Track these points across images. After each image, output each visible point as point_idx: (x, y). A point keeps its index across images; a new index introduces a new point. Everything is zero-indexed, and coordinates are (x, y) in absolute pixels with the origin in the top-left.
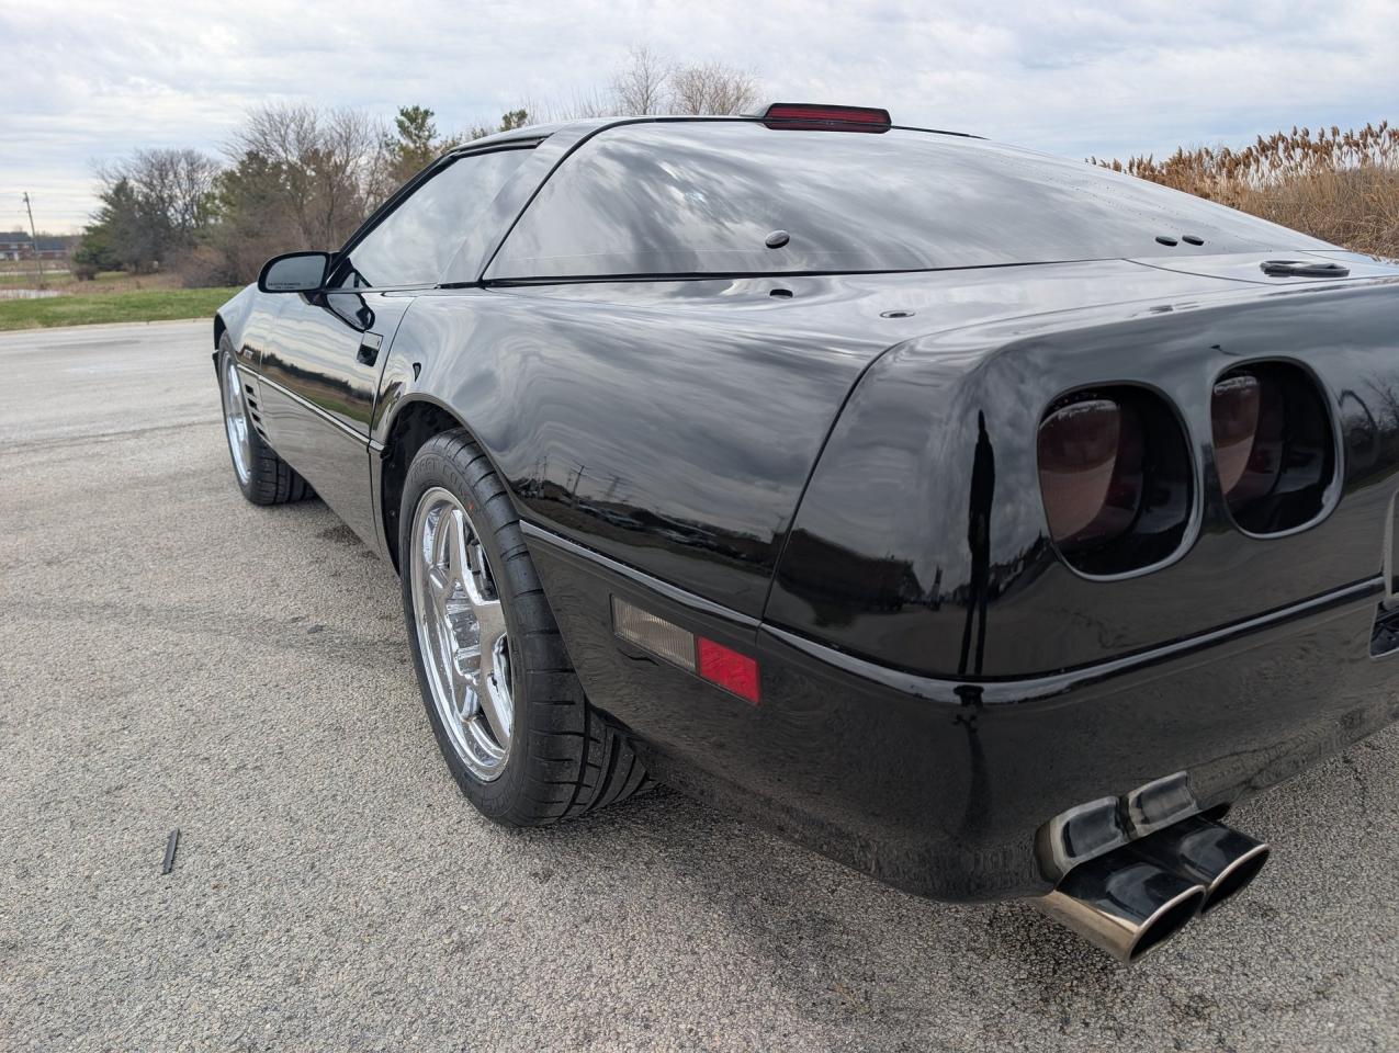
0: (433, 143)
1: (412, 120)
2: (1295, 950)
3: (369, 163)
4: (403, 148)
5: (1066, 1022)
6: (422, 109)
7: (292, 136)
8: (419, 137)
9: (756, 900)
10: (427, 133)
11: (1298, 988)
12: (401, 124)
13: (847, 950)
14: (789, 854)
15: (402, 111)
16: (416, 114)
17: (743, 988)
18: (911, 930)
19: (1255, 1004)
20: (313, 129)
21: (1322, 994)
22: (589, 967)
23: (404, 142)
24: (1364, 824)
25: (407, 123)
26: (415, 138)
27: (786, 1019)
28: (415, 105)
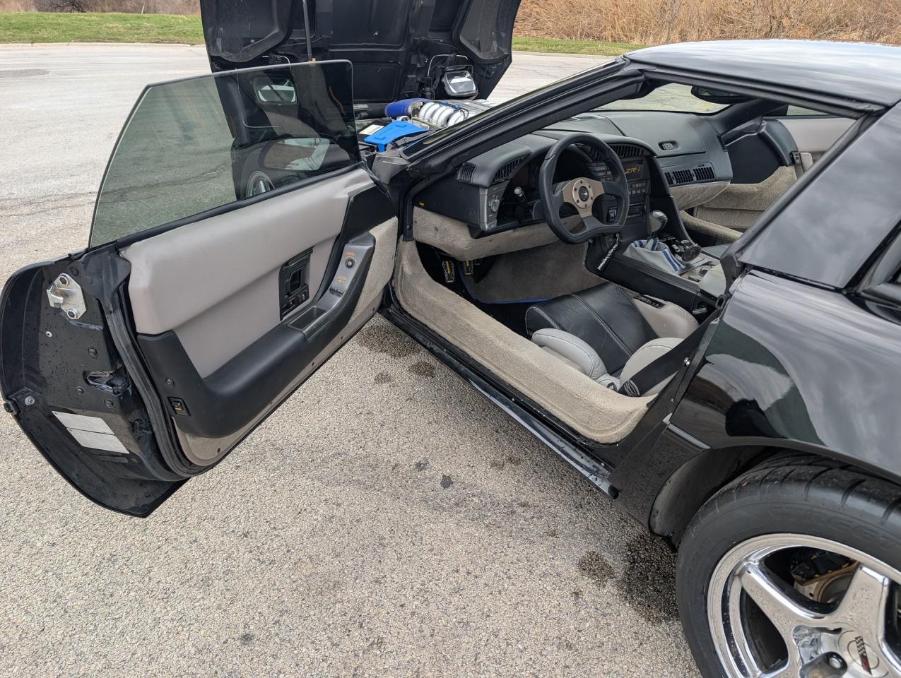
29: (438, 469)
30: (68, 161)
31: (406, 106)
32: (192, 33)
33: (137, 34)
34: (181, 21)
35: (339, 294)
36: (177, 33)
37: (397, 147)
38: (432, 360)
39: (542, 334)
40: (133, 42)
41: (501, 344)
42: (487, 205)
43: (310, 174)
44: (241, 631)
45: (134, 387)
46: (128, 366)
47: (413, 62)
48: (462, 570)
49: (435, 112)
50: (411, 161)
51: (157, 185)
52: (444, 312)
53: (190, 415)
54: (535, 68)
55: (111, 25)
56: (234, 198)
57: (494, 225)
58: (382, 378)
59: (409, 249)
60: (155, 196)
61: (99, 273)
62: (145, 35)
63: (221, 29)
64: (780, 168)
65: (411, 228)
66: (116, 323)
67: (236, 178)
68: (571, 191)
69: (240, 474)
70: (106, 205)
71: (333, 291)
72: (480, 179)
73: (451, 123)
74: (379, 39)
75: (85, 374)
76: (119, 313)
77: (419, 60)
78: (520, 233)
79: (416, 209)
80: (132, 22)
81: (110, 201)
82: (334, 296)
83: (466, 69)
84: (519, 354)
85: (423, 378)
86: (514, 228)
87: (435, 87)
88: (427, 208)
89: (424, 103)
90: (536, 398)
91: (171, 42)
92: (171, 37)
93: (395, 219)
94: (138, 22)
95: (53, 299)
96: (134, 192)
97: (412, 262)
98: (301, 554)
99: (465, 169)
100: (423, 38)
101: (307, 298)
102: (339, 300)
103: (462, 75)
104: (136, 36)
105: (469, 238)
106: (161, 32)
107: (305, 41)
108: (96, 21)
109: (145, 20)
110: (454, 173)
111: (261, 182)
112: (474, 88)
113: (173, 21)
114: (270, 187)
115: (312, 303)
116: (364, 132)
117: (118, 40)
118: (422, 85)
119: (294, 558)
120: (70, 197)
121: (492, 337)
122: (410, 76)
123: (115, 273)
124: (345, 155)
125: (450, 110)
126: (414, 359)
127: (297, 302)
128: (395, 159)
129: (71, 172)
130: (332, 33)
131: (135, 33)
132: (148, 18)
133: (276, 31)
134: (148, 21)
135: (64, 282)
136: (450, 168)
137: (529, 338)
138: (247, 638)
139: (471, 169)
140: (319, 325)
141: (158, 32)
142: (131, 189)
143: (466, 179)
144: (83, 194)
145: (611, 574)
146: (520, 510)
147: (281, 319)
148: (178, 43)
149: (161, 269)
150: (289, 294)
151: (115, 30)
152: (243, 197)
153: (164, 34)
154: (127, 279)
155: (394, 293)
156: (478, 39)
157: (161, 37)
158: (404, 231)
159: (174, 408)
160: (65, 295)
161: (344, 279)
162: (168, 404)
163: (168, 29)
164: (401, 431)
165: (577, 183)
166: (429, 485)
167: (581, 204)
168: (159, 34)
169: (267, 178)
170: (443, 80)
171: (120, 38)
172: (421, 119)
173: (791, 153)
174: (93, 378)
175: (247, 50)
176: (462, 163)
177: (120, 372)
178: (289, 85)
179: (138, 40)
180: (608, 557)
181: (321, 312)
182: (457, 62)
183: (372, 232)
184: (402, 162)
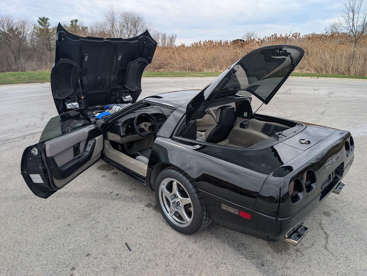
0: (49, 27)
1: (43, 21)
2: (308, 239)
3: (30, 33)
4: (40, 29)
5: (282, 254)
6: (46, 18)
7: (5, 25)
8: (45, 26)
9: (231, 242)
10: (47, 25)
11: (310, 245)
12: (39, 22)
13: (248, 248)
14: (232, 233)
15: (39, 18)
16: (44, 19)
17: (236, 256)
18: (256, 243)
19: (305, 248)
20: (12, 23)
21: (313, 245)
22: (212, 257)
23: (41, 27)
24: (313, 216)
25: (41, 22)
26: (44, 26)
27: (244, 260)
28: (44, 16)
29: (115, 193)
30: (4, 129)
31: (109, 106)
32: (42, 79)
33: (20, 81)
34: (37, 74)
35: (87, 152)
36: (36, 79)
37: (103, 118)
38: (117, 171)
39: (138, 157)
40: (18, 84)
41: (128, 160)
42: (122, 130)
43: (80, 127)
44: (68, 224)
45: (46, 168)
46: (45, 164)
47: (113, 94)
48: (118, 209)
49: (116, 108)
50: (105, 122)
51: (35, 133)
52: (116, 156)
53: (56, 173)
54: (167, 84)
55: (9, 78)
56: (62, 134)
57: (124, 134)
58: (103, 176)
59: (107, 142)
60: (35, 137)
61: (40, 147)
62: (23, 81)
63: (57, 91)
64: (206, 115)
65: (107, 137)
66: (43, 155)
67: (62, 129)
68: (142, 125)
69: (66, 199)
70: (20, 141)
71: (86, 152)
72: (120, 124)
73: (120, 109)
74: (102, 89)
75: (37, 165)
76: (44, 153)
77: (115, 93)
78: (134, 136)
79: (108, 132)
80: (17, 76)
81: (20, 140)
82: (86, 153)
83: (129, 94)
84: (131, 162)
85: (114, 175)
86: (132, 135)
87: (120, 99)
88: (111, 132)
89: (114, 106)
90: (135, 171)
91: (33, 82)
92: (33, 81)
93: (102, 135)
94: (19, 76)
95: (32, 152)
96: (28, 136)
97: (108, 145)
98: (81, 211)
99: (117, 123)
100: (114, 87)
101: (80, 153)
102: (87, 153)
103: (128, 95)
104: (19, 81)
105: (120, 138)
106: (29, 79)
107: (80, 92)
108: (2, 76)
109: (22, 75)
110: (114, 124)
111: (69, 130)
112: (132, 99)
113: (33, 74)
114: (71, 130)
115: (81, 154)
116: (96, 115)
117: (12, 83)
118: (116, 99)
119: (80, 212)
120: (7, 140)
121: (126, 159)
122: (112, 97)
123: (43, 147)
124: (88, 122)
125: (120, 107)
126: (113, 171)
127: (78, 154)
128: (101, 122)
129: (6, 132)
130: (88, 89)
131: (19, 80)
132: (24, 74)
133: (72, 90)
134: (23, 75)
135: (34, 149)
136: (113, 123)
137: (135, 159)
138: (69, 225)
139: (118, 122)
140: (83, 158)
141: (28, 79)
142: (27, 135)
143: (117, 125)
144: (12, 139)
145: (152, 206)
146: (134, 198)
147: (74, 157)
148: (36, 83)
149: (51, 146)
150: (76, 152)
151: (11, 80)
152: (64, 133)
153: (30, 80)
154: (45, 148)
155: (104, 153)
156: (131, 86)
157: (29, 81)
158: (105, 138)
159: (53, 172)
160: (34, 151)
161: (89, 149)
162: (52, 171)
163: (32, 78)
164: (107, 186)
165: (144, 123)
166: (113, 196)
167: (145, 128)
168: (29, 80)
169: (71, 129)
170: (122, 97)
171: (13, 82)
172: (113, 110)
173: (208, 111)
174: (38, 166)
175: (64, 96)
176: (116, 121)
177: (43, 165)
178: (76, 103)
179: (20, 83)
180: (152, 204)
181: (83, 156)
182: (126, 92)
183: (95, 138)
184: (103, 122)
